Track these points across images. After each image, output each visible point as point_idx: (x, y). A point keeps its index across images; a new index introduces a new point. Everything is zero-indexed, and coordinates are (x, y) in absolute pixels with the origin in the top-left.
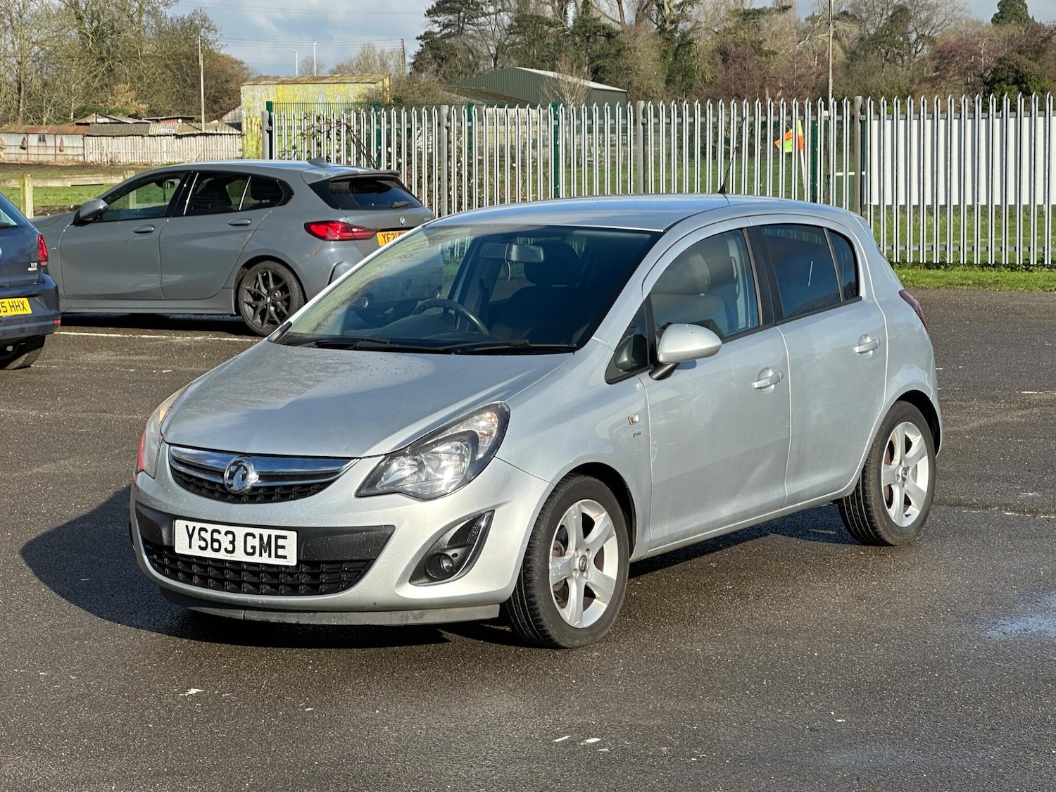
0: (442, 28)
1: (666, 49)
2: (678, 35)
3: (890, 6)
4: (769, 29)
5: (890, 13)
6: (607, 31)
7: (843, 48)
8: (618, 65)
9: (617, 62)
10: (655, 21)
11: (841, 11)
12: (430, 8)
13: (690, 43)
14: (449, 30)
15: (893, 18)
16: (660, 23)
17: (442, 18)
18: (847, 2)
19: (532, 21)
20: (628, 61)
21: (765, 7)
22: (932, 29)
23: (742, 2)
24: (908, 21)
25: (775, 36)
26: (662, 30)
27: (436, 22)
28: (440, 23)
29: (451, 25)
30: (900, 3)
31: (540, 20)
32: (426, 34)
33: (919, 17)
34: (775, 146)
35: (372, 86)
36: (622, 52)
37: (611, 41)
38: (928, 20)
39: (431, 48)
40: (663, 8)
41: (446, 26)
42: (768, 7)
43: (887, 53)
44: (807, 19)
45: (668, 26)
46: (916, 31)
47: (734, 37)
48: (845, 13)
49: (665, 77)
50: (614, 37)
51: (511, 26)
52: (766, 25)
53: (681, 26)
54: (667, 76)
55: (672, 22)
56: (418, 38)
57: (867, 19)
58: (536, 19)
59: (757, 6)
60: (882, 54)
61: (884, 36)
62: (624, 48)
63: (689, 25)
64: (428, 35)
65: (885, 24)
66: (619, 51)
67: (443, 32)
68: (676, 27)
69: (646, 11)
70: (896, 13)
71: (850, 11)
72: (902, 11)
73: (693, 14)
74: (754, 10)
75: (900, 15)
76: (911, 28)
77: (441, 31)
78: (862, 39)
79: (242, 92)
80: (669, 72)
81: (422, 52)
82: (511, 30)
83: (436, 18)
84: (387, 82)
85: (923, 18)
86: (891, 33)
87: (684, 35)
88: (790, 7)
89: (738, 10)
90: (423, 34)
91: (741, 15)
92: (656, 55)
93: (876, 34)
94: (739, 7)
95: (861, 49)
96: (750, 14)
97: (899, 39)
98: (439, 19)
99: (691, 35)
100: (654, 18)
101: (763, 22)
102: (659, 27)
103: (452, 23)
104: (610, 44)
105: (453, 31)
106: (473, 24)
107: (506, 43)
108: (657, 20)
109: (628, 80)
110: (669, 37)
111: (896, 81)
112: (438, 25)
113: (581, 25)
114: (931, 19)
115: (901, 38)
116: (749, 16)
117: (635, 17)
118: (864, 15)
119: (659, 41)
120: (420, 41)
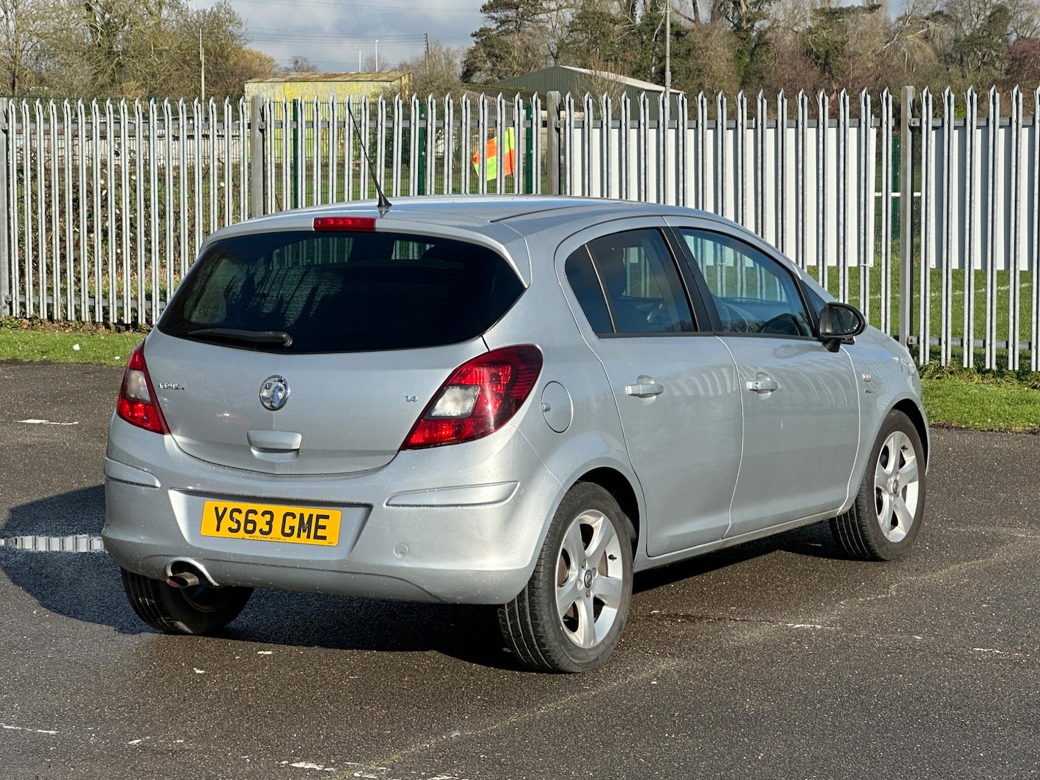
0: (499, 24)
1: (741, 48)
2: (754, 34)
3: (988, 6)
4: (855, 29)
5: (988, 13)
6: (676, 30)
7: (935, 49)
8: (688, 66)
9: (686, 62)
10: (731, 19)
11: (935, 11)
12: (487, 3)
13: (767, 43)
14: (507, 26)
15: (992, 19)
16: (736, 22)
17: (499, 15)
18: (942, 1)
19: (594, 18)
20: (699, 61)
21: (853, 6)
22: (1033, 31)
23: (829, 1)
24: (1008, 23)
25: (862, 35)
26: (738, 28)
27: (493, 18)
28: (496, 19)
29: (509, 21)
30: (999, 2)
31: (603, 17)
32: (481, 30)
33: (1019, 17)
34: (473, 171)
35: (388, 84)
36: (693, 53)
37: (680, 40)
38: (1029, 21)
39: (485, 46)
40: (740, 5)
41: (503, 22)
42: (856, 6)
43: (984, 56)
44: (899, 19)
45: (744, 25)
46: (1016, 32)
47: (816, 37)
48: (940, 13)
49: (739, 79)
50: (683, 36)
51: (572, 23)
52: (851, 25)
53: (757, 25)
54: (743, 78)
55: (749, 20)
56: (473, 35)
57: (963, 20)
58: (598, 15)
59: (845, 5)
60: (978, 56)
61: (980, 37)
62: (694, 47)
63: (767, 24)
64: (482, 32)
65: (982, 25)
66: (689, 50)
67: (500, 29)
68: (753, 26)
69: (722, 9)
70: (995, 13)
71: (946, 11)
72: (1001, 12)
73: (771, 12)
74: (841, 9)
75: (999, 16)
76: (1010, 28)
77: (498, 27)
78: (956, 41)
79: (246, 90)
80: (745, 74)
81: (475, 50)
82: (572, 28)
83: (493, 14)
84: (405, 81)
85: (1024, 19)
86: (989, 35)
87: (761, 34)
88: (879, 6)
89: (823, 9)
90: (478, 31)
91: (827, 14)
92: (730, 55)
93: (972, 35)
94: (826, 5)
95: (956, 51)
96: (836, 13)
97: (997, 41)
98: (496, 15)
99: (769, 35)
100: (730, 16)
101: (848, 21)
102: (735, 25)
103: (510, 19)
104: (679, 43)
105: (511, 28)
106: (531, 21)
107: (567, 41)
108: (732, 18)
109: (699, 81)
110: (745, 37)
111: (962, 84)
112: (494, 21)
113: (648, 23)
114: (1032, 20)
115: (1000, 41)
116: (833, 15)
117: (710, 14)
118: (960, 15)
119: (734, 39)
120: (475, 38)
